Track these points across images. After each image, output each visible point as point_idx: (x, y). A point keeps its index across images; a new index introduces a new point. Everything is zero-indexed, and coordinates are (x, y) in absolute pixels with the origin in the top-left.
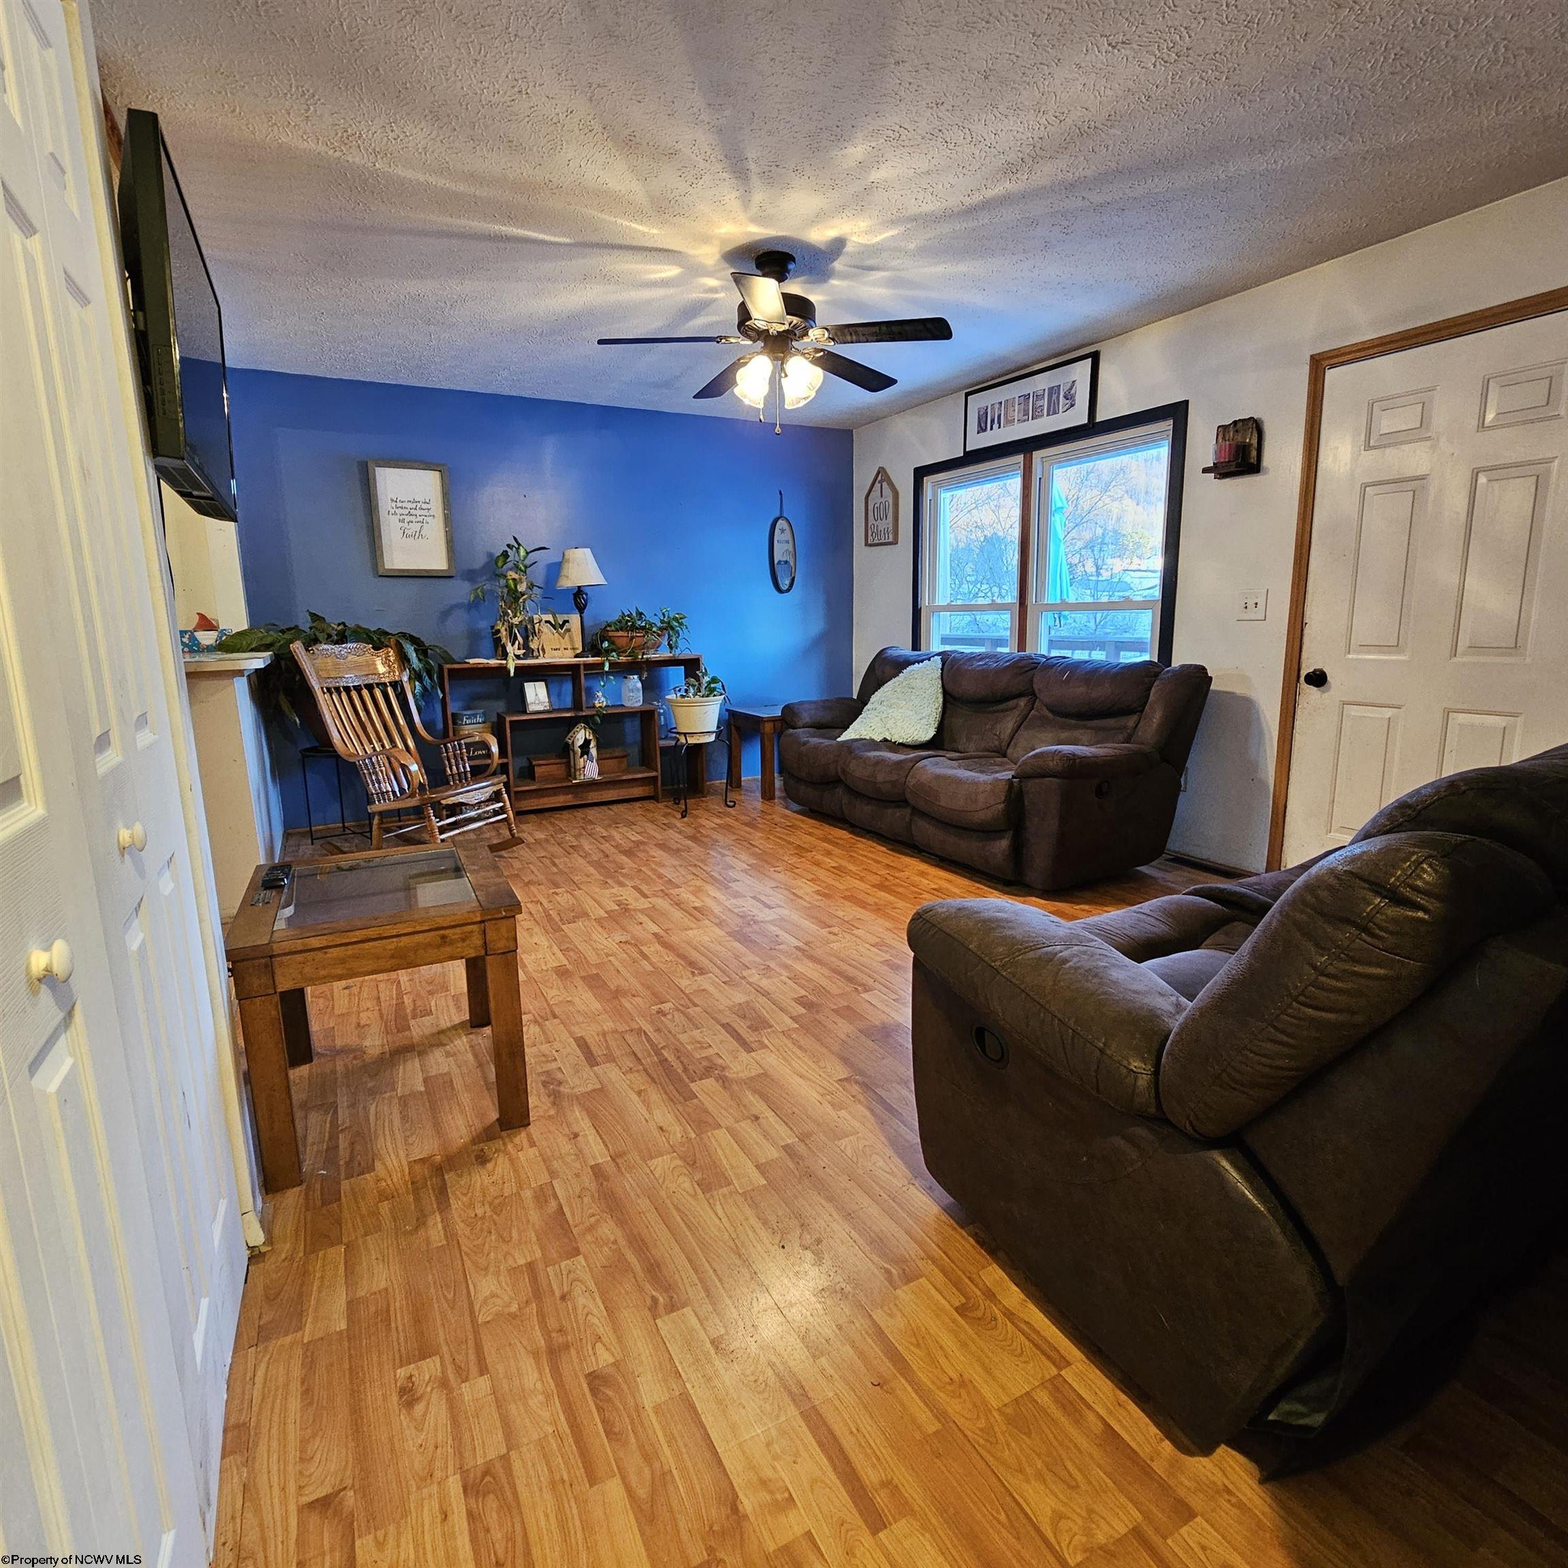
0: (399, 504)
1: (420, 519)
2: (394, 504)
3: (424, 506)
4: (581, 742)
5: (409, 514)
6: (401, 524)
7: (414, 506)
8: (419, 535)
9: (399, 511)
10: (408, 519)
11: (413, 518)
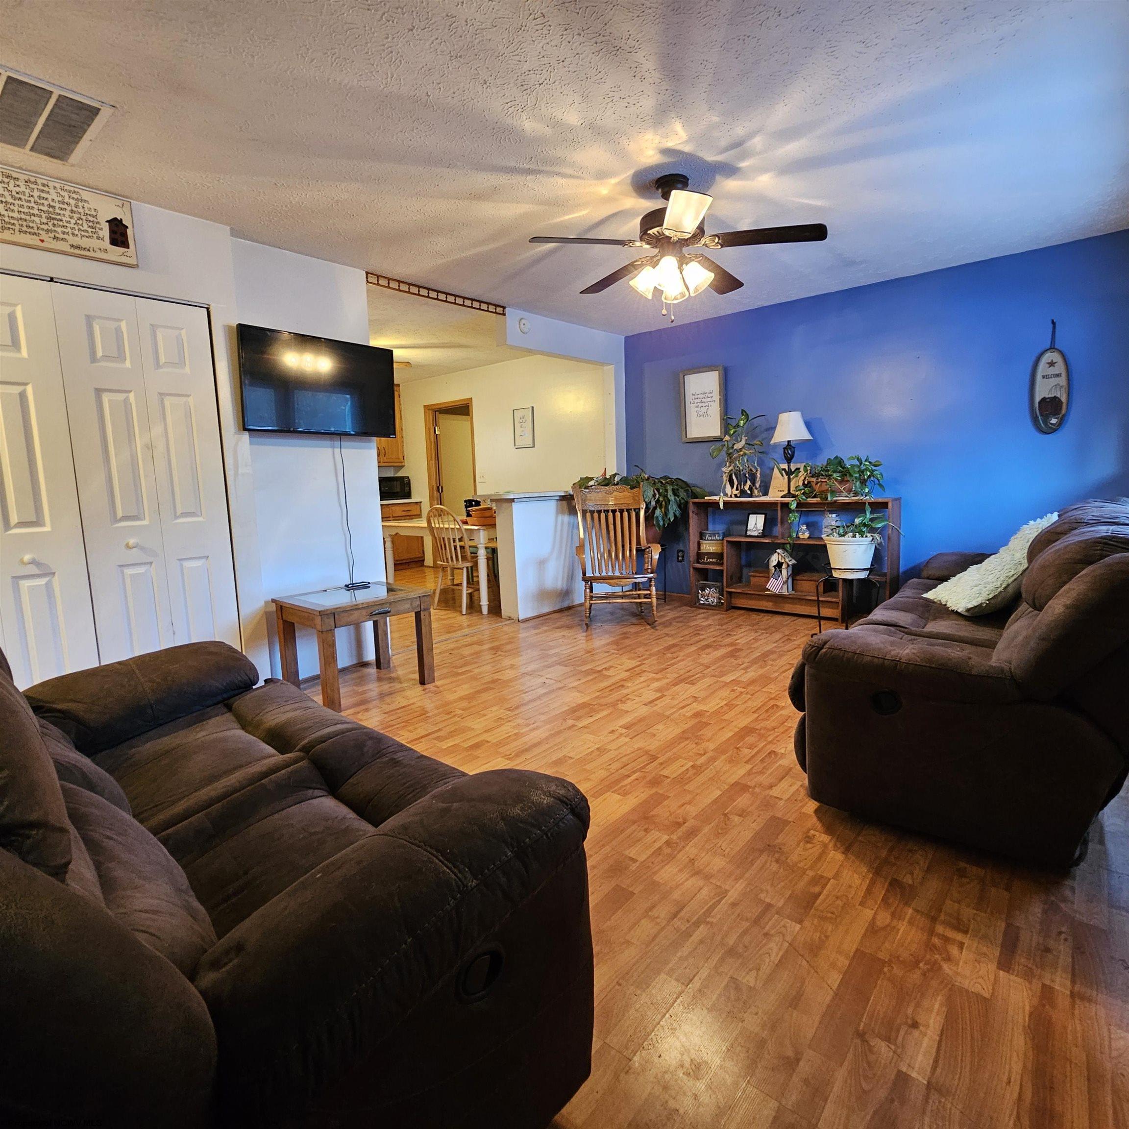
0: (696, 397)
1: (707, 404)
2: (693, 397)
3: (710, 395)
4: (775, 563)
5: (702, 402)
6: (696, 409)
7: (704, 396)
8: (706, 414)
9: (696, 401)
10: (700, 405)
11: (703, 404)
